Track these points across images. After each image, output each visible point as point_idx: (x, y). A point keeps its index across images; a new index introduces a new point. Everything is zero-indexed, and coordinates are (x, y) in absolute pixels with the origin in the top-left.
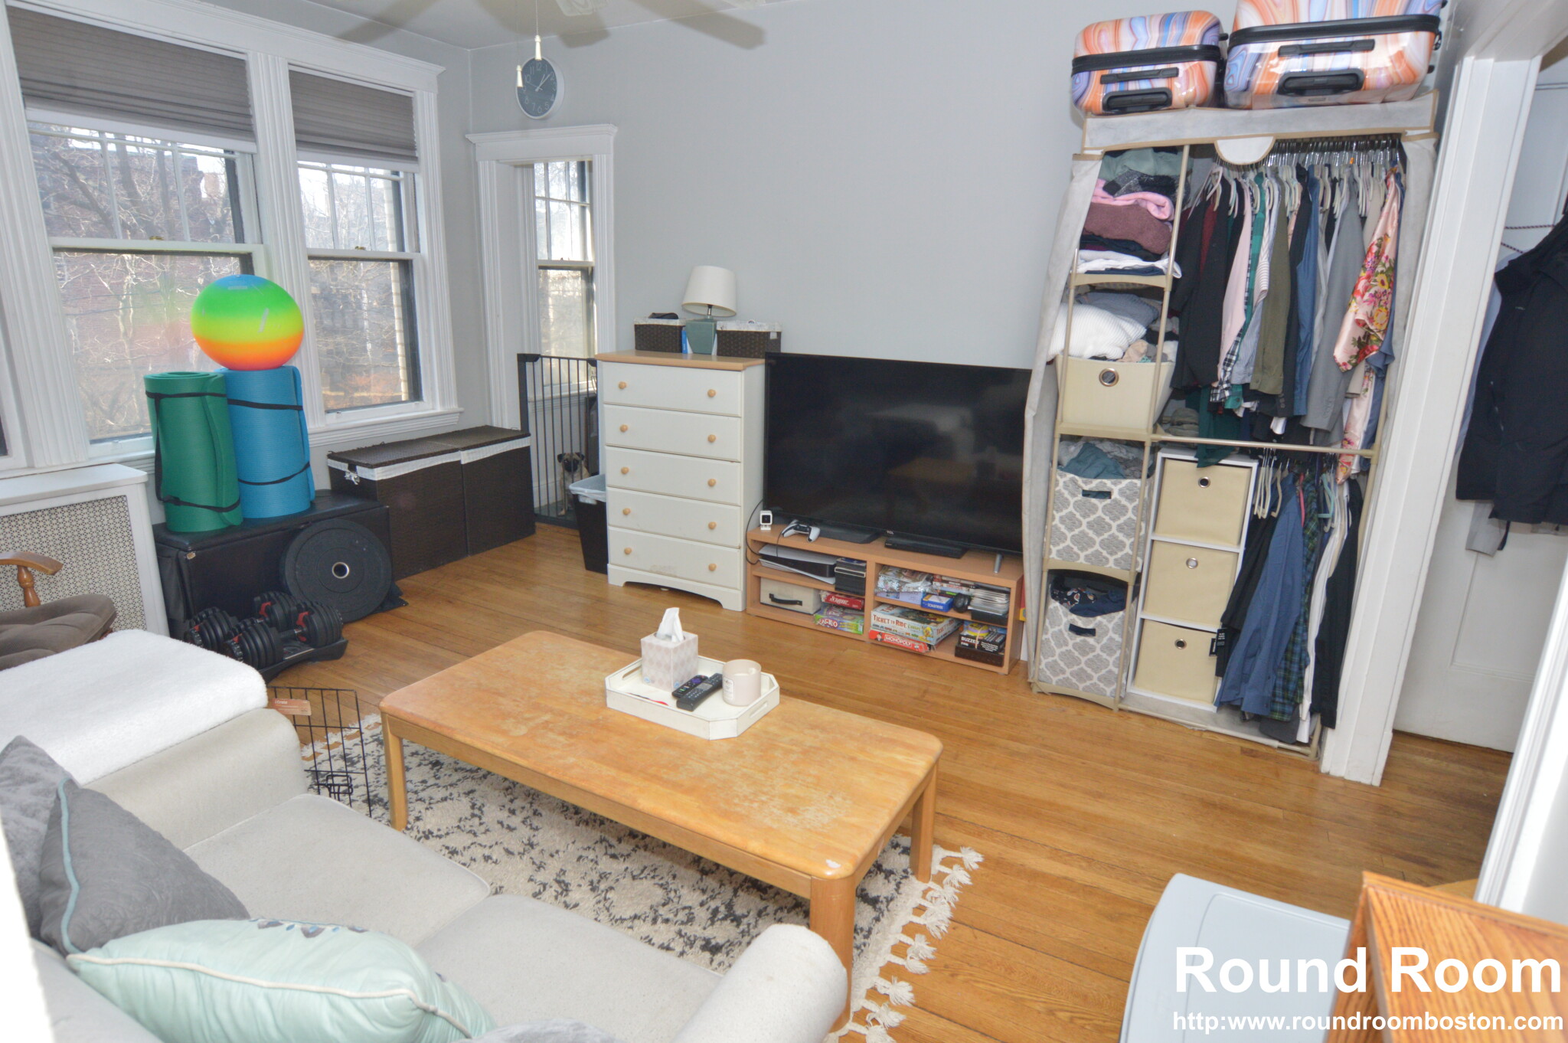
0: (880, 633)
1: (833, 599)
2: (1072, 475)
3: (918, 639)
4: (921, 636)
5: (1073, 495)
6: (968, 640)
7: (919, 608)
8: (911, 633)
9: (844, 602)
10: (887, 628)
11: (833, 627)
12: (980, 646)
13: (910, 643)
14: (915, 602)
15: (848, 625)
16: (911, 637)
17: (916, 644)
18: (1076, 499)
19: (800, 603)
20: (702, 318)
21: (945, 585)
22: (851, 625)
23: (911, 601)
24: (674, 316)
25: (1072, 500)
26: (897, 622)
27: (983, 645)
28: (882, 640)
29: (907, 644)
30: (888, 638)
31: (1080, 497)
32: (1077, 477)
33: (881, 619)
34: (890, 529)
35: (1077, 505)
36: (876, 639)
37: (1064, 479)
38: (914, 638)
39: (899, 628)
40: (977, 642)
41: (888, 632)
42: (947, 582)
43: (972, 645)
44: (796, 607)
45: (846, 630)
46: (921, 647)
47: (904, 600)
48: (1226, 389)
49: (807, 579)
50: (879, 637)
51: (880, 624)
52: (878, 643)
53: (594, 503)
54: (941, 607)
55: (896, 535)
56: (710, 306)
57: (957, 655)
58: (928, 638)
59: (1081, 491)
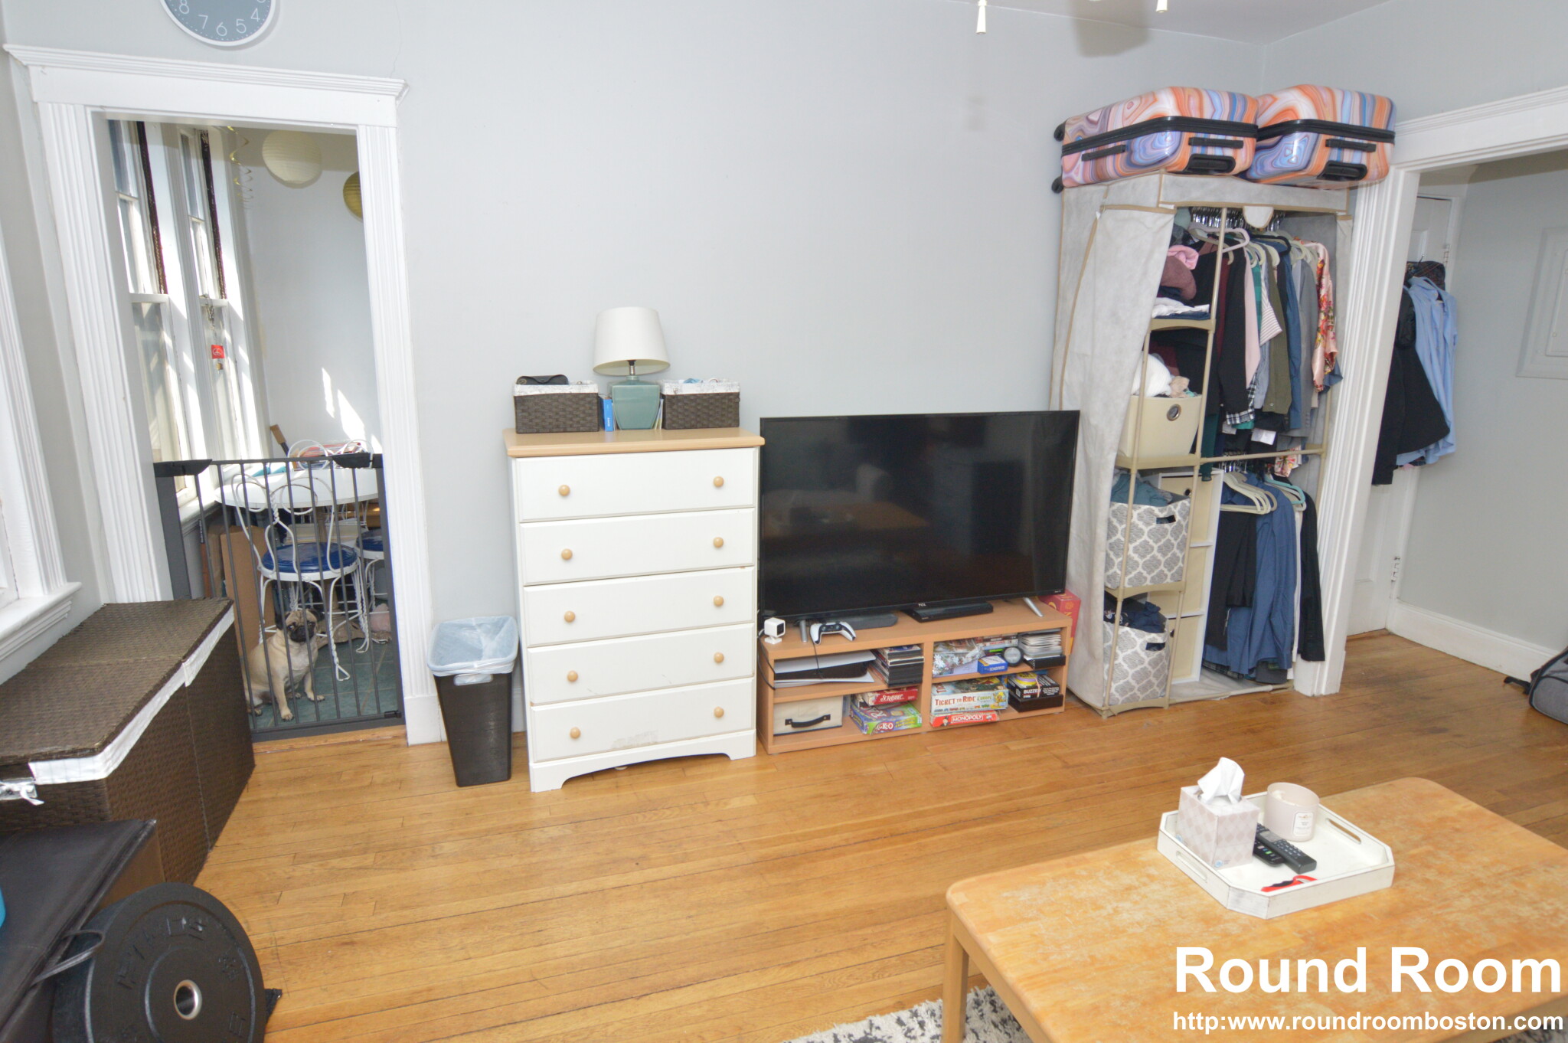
0: (946, 717)
1: (884, 699)
2: (1147, 507)
3: (989, 708)
4: (992, 704)
5: (1147, 524)
6: (1031, 691)
7: (978, 675)
8: (981, 705)
9: (898, 697)
10: (951, 709)
11: (889, 730)
12: (1042, 693)
13: (981, 715)
14: (972, 671)
15: (906, 721)
16: (981, 709)
17: (988, 714)
18: (1150, 527)
19: (828, 717)
20: (624, 379)
21: (988, 644)
22: (908, 719)
23: (966, 672)
24: (560, 379)
25: (1146, 530)
26: (965, 698)
27: (1045, 691)
28: (949, 724)
29: (977, 718)
30: (955, 720)
31: (1154, 525)
32: (1153, 508)
33: (944, 702)
34: (921, 601)
35: (1151, 533)
36: (943, 725)
37: (1138, 511)
38: (985, 709)
39: (968, 705)
40: (1039, 690)
41: (954, 712)
42: (988, 640)
43: (1034, 695)
44: (825, 724)
45: (904, 727)
46: (994, 716)
47: (961, 673)
48: (1251, 413)
49: (837, 686)
50: (945, 722)
51: (943, 707)
52: (945, 729)
53: (489, 679)
54: (1003, 668)
55: (929, 606)
56: (632, 363)
57: (1020, 710)
58: (1001, 704)
59: (1155, 518)
